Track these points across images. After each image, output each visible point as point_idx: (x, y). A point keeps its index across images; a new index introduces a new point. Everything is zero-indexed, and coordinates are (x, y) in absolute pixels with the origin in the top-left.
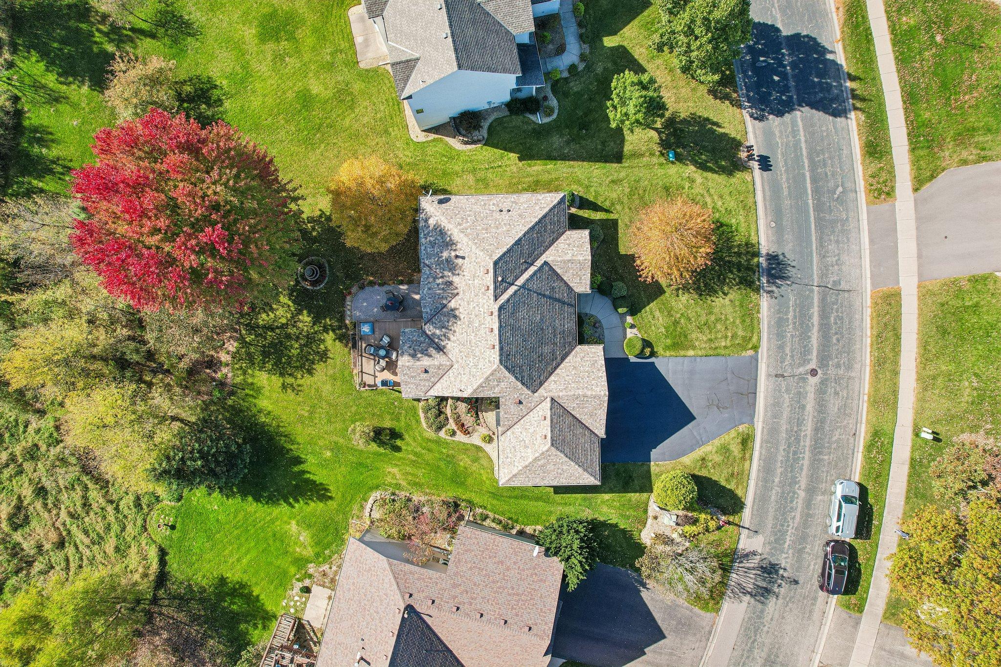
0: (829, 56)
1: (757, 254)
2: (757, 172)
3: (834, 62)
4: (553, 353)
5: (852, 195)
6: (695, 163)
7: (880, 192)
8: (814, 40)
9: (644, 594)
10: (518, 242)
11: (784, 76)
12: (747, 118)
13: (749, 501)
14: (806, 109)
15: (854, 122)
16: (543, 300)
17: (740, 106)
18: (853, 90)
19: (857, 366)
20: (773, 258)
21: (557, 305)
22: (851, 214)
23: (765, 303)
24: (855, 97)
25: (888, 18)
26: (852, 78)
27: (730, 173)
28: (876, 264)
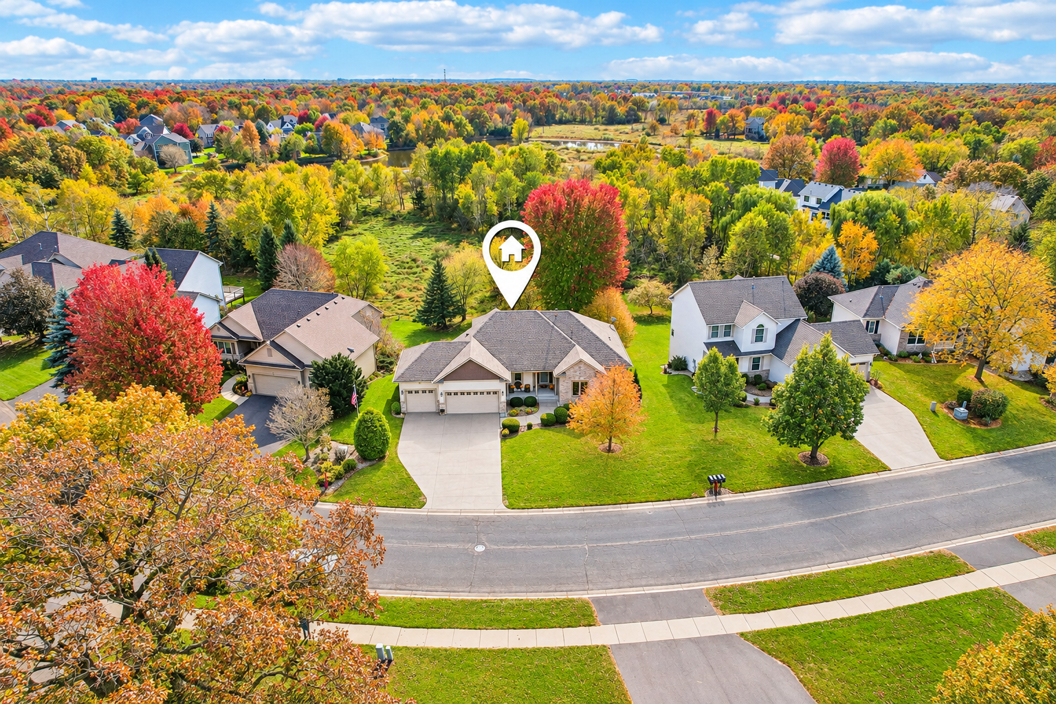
2: (705, 501)
10: (586, 329)
19: (487, 589)
28: (627, 600)
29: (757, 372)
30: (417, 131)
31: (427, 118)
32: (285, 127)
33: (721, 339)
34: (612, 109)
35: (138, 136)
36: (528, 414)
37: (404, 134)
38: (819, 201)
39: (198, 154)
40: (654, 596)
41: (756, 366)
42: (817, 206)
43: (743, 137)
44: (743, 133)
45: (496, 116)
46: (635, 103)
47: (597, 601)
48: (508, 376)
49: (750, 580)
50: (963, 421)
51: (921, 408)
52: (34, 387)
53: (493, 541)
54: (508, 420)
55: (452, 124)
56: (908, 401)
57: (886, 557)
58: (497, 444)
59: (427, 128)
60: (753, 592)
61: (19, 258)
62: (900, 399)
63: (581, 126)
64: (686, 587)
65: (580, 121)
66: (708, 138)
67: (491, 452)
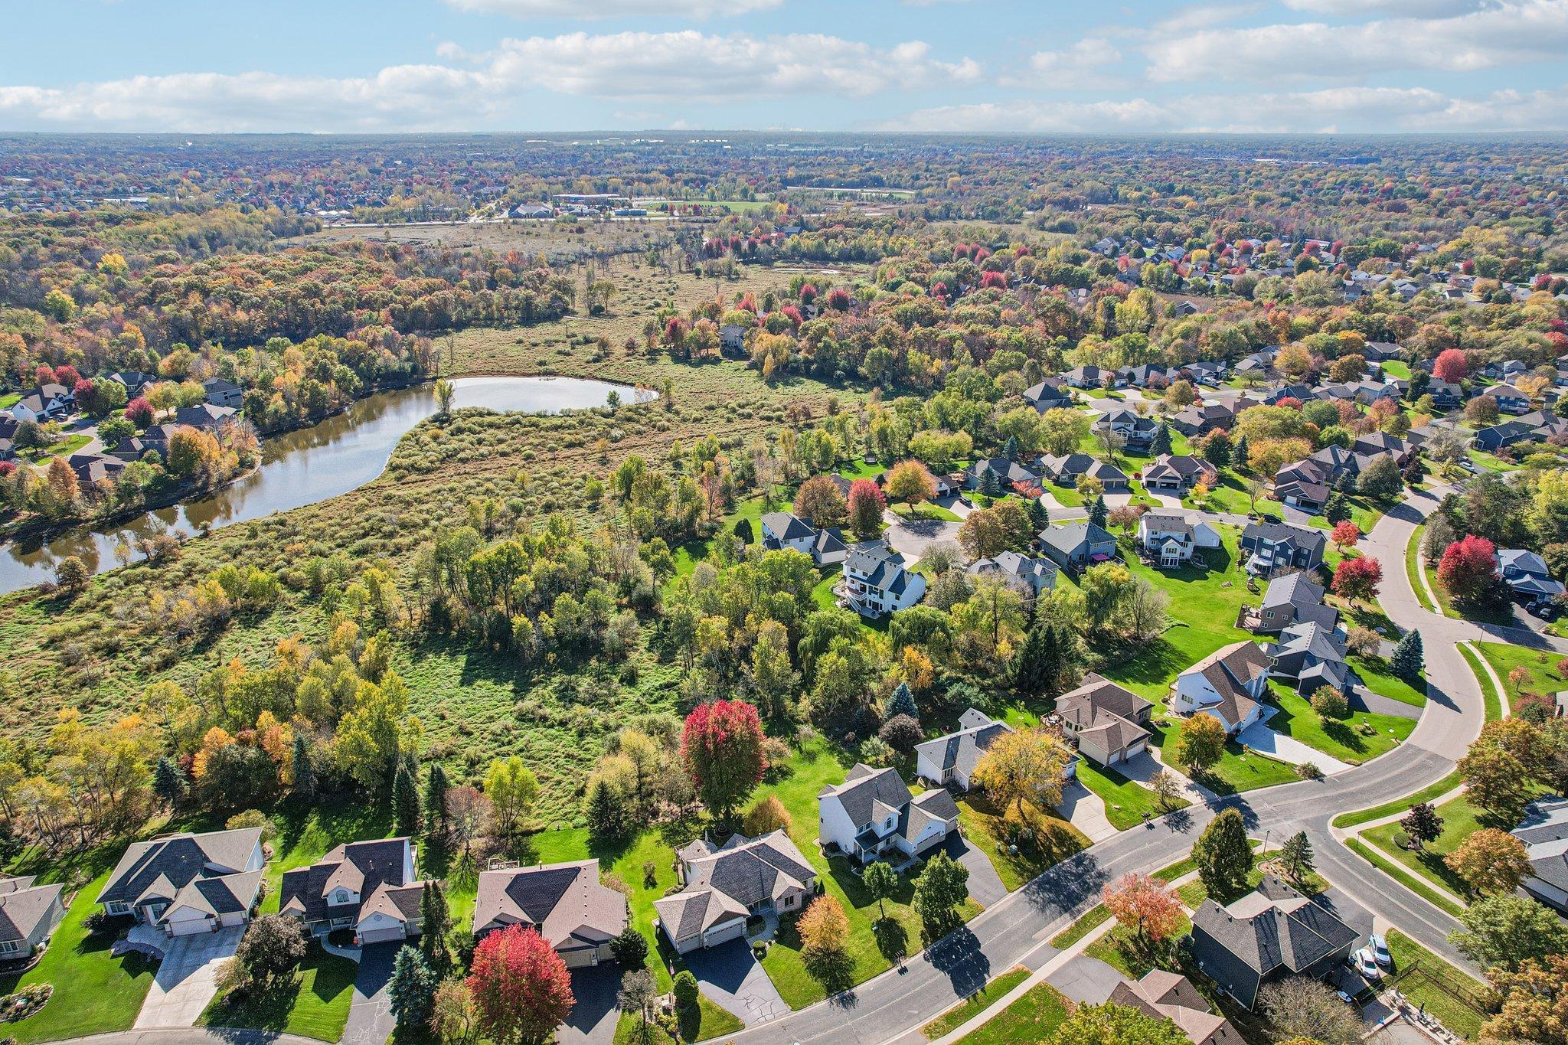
0: (986, 976)
1: (850, 988)
2: (896, 969)
3: (986, 979)
4: (735, 891)
5: (918, 1019)
6: (879, 940)
7: (930, 1032)
8: (989, 964)
9: (612, 1011)
10: (780, 854)
11: (957, 959)
12: (922, 953)
14: (948, 977)
15: (960, 1002)
17: (925, 947)
18: (977, 993)
20: (853, 996)
21: (759, 886)
22: (906, 1023)
23: (824, 1003)
24: (974, 996)
25: (1028, 992)
26: (983, 990)
27: (886, 955)
29: (891, 846)
30: (288, 402)
31: (299, 382)
33: (865, 831)
34: (528, 301)
36: (764, 931)
37: (270, 410)
38: (865, 574)
41: (889, 842)
42: (864, 577)
43: (718, 352)
44: (714, 343)
46: (557, 285)
48: (743, 909)
49: (936, 1016)
50: (1016, 855)
51: (991, 849)
52: (345, 1022)
53: (802, 1038)
54: (755, 942)
55: (333, 382)
56: (983, 845)
57: (994, 978)
58: (757, 965)
59: (300, 395)
60: (940, 1023)
61: (162, 878)
62: (977, 843)
63: (492, 333)
64: (909, 1031)
65: (486, 319)
66: (677, 360)
67: (757, 971)
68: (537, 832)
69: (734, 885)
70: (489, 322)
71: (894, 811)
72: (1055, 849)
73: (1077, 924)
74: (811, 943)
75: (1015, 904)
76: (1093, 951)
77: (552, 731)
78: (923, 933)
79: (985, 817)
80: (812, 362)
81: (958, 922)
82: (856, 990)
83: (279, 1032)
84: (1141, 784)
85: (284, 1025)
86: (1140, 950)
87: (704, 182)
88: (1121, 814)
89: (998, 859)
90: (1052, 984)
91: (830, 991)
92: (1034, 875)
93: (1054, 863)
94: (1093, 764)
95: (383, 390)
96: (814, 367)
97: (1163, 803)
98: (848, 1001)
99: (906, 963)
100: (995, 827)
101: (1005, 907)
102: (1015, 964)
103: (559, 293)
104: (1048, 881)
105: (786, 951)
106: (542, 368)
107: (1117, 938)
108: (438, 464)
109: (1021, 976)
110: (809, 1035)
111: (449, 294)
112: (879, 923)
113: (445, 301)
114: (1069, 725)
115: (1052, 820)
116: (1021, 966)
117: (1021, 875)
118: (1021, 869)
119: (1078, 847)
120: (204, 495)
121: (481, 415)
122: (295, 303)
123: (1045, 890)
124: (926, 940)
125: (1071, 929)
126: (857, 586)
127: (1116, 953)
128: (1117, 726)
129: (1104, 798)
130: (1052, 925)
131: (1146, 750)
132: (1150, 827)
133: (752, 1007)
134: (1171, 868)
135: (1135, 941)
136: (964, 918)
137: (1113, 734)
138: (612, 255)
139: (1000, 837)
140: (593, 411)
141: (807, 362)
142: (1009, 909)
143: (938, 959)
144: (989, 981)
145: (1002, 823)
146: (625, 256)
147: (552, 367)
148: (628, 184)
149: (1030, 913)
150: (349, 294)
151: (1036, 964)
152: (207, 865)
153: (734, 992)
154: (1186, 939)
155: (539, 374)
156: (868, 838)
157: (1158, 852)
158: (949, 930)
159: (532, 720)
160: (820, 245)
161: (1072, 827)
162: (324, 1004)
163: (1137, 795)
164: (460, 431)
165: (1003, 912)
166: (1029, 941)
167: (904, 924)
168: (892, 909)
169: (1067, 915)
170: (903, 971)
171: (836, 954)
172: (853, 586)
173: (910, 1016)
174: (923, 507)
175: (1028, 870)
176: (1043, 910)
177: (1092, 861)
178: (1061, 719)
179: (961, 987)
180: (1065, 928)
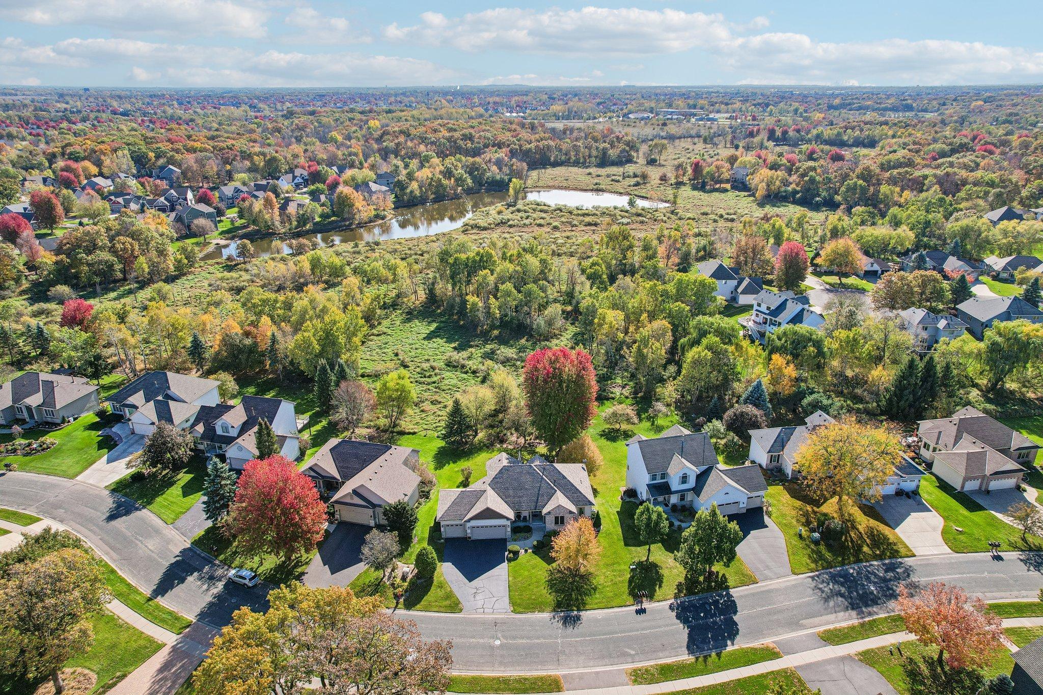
0: (729, 643)
1: (579, 610)
2: (634, 608)
3: (727, 646)
4: (509, 496)
5: (630, 660)
6: (632, 578)
7: (636, 676)
8: (737, 633)
9: (362, 564)
10: (564, 477)
11: (704, 618)
12: (669, 602)
13: (411, 612)
14: (687, 631)
15: (686, 657)
16: (536, 490)
17: (676, 597)
18: (710, 656)
19: (502, 669)
20: (578, 618)
21: (535, 499)
22: (616, 660)
23: (546, 615)
24: (705, 658)
25: (767, 673)
26: (718, 655)
28: (581, 676)
29: (683, 503)
30: (420, 187)
31: (430, 175)
32: (296, 181)
33: (658, 481)
34: (605, 151)
35: (166, 199)
36: (525, 539)
37: (408, 191)
38: (768, 308)
39: (222, 218)
40: (597, 673)
41: (682, 498)
42: (767, 312)
43: (728, 186)
44: (727, 181)
45: (494, 168)
46: (628, 144)
47: (565, 676)
48: (511, 514)
49: (652, 663)
50: (816, 543)
51: (792, 532)
52: (184, 513)
53: (505, 637)
54: (512, 546)
55: (453, 179)
56: (784, 527)
57: (736, 647)
58: (505, 565)
59: (430, 184)
60: (653, 671)
61: (141, 394)
62: (779, 524)
63: (574, 170)
64: (615, 668)
65: (574, 163)
66: (694, 188)
67: (502, 571)
68: (409, 433)
69: (511, 492)
70: (576, 164)
71: (693, 470)
72: (865, 549)
73: (862, 625)
74: (561, 562)
75: (795, 586)
76: (868, 658)
77: (465, 376)
78: (680, 585)
79: (798, 503)
80: (798, 192)
81: (722, 584)
82: (584, 614)
83: (144, 507)
84: (999, 516)
85: (149, 503)
86: (935, 677)
87: (767, 105)
88: (962, 537)
89: (795, 541)
90: (802, 675)
91: (558, 606)
92: (830, 565)
93: (858, 561)
94: (944, 486)
95: (488, 191)
96: (798, 196)
97: (1024, 539)
98: (570, 621)
99: (646, 605)
100: (806, 515)
101: (783, 585)
102: (768, 641)
103: (627, 148)
104: (846, 576)
105: (537, 560)
106: (595, 187)
107: (907, 653)
108: (493, 226)
109: (770, 654)
110: (514, 638)
111: (552, 143)
112: (640, 564)
113: (549, 147)
114: (926, 446)
115: (873, 523)
116: (771, 646)
117: (815, 561)
118: (817, 558)
119: (895, 554)
120: (348, 228)
121: (538, 204)
122: (455, 142)
123: (836, 582)
124: (680, 591)
125: (853, 628)
126: (760, 319)
127: (900, 670)
128: (983, 454)
129: (946, 518)
130: (832, 617)
131: (1018, 488)
132: (998, 558)
133: (478, 598)
134: (1012, 605)
135: (930, 663)
136: (731, 583)
137: (975, 461)
138: (680, 138)
139: (807, 523)
140: (615, 208)
141: (795, 192)
142: (786, 588)
143: (683, 612)
144: (730, 648)
145: (815, 512)
146: (689, 139)
147: (603, 187)
148: (712, 105)
149: (810, 597)
150: (489, 139)
151: (790, 649)
152: (169, 392)
153: (470, 580)
154: (1002, 681)
155: (592, 190)
156: (660, 489)
157: (998, 585)
158: (709, 589)
159: (455, 367)
160: (839, 134)
161: (895, 535)
162: (181, 498)
163: (989, 524)
164: (519, 211)
165: (777, 590)
166: (794, 624)
167: (664, 572)
168: (658, 554)
169: (854, 613)
170: (641, 611)
171: (582, 577)
172: (758, 320)
173: (625, 654)
174: (852, 280)
175: (825, 560)
176: (826, 600)
177: (908, 572)
178: (920, 440)
179: (694, 645)
180: (844, 624)
